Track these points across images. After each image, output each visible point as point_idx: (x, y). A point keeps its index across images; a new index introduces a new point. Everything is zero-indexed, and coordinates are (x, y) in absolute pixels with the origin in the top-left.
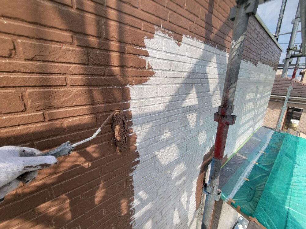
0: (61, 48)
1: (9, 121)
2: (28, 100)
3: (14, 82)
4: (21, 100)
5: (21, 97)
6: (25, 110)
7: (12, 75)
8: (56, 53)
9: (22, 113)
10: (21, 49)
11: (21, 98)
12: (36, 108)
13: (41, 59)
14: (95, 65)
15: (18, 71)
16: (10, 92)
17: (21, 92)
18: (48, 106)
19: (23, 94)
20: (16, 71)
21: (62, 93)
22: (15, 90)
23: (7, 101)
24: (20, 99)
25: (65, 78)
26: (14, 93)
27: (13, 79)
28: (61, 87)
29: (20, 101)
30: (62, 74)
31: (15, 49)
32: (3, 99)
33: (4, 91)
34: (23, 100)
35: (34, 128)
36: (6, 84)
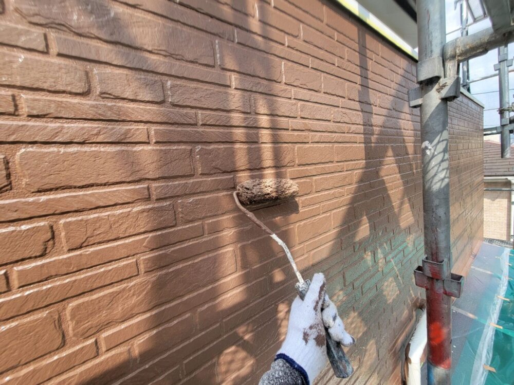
0: (130, 211)
1: (33, 377)
2: (70, 322)
3: (46, 298)
4: (58, 328)
5: (57, 322)
6: (62, 344)
7: (45, 285)
8: (122, 223)
9: (57, 353)
10: (63, 234)
11: (57, 324)
12: (83, 334)
13: (95, 242)
14: (186, 222)
15: (56, 275)
16: (38, 319)
17: (58, 311)
18: (105, 323)
19: (61, 314)
20: (51, 276)
21: (130, 291)
22: (47, 312)
23: (31, 338)
24: (55, 326)
25: (136, 261)
26: (46, 318)
27: (46, 292)
28: (129, 280)
29: (55, 331)
30: (132, 256)
31: (53, 237)
32: (25, 337)
33: (29, 319)
34: (60, 326)
35: (77, 376)
36: (33, 306)
